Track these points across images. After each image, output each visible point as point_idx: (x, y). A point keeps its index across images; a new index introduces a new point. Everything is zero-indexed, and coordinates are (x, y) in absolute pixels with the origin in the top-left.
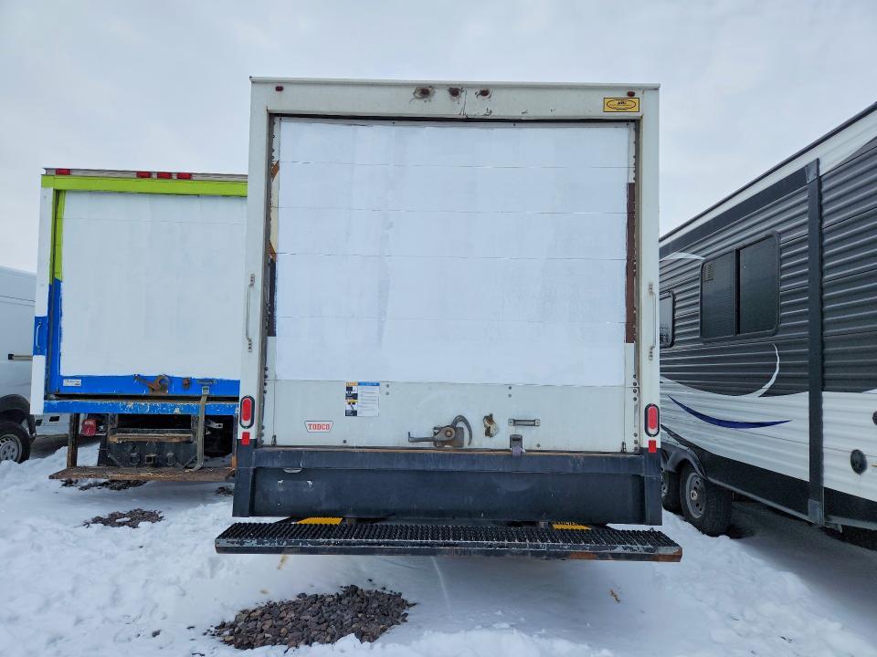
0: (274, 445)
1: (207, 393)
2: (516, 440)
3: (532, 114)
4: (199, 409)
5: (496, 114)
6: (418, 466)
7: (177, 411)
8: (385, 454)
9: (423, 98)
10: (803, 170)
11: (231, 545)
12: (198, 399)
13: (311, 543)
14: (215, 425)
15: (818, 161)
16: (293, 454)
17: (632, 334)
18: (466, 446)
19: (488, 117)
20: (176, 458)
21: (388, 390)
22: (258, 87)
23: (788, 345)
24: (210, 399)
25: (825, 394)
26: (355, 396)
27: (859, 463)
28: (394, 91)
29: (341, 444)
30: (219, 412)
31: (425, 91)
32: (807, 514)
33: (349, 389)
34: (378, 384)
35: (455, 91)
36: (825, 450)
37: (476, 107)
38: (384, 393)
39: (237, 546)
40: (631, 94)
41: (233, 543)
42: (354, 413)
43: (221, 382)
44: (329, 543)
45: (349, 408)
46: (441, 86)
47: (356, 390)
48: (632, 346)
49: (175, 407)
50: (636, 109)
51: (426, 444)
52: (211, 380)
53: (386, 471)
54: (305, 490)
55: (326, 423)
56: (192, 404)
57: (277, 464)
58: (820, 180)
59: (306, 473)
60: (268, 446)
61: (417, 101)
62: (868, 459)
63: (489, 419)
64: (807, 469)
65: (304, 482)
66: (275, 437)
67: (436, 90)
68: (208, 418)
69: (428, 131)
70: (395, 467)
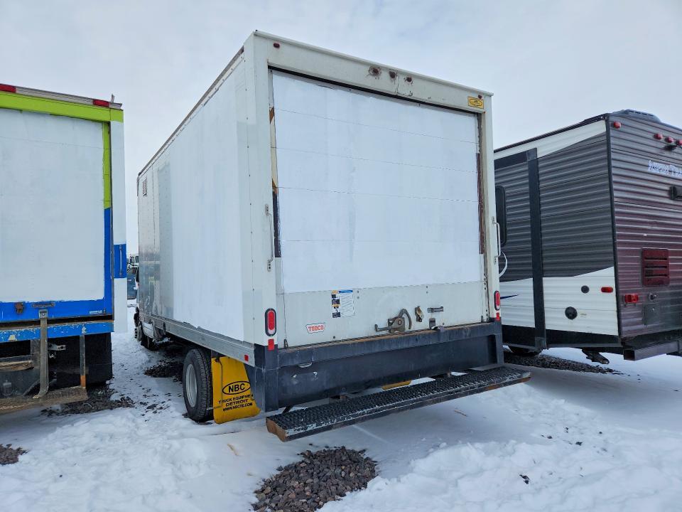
0: (286, 347)
1: (46, 316)
2: (432, 321)
3: (435, 100)
4: (40, 334)
5: (416, 96)
6: (386, 348)
7: (12, 338)
8: (367, 342)
9: (373, 75)
10: (525, 152)
11: (297, 432)
12: (37, 323)
13: (352, 416)
14: (56, 348)
15: (536, 149)
16: (306, 352)
17: (483, 249)
18: (407, 329)
19: (409, 97)
20: (14, 387)
21: (358, 295)
22: (258, 40)
23: (512, 253)
24: (50, 322)
25: (544, 278)
26: (338, 302)
27: (571, 313)
28: (358, 66)
29: (332, 339)
30: (62, 334)
31: (375, 71)
32: (534, 346)
33: (334, 296)
34: (352, 291)
35: (393, 75)
36: (545, 309)
37: (404, 89)
38: (356, 298)
39: (302, 431)
40: (480, 97)
41: (299, 430)
42: (338, 315)
43: (61, 304)
44: (363, 413)
45: (334, 311)
46: (386, 68)
47: (338, 296)
48: (482, 255)
49: (9, 334)
50: (482, 107)
51: (384, 332)
52: (50, 303)
53: (370, 354)
54: (312, 379)
55: (320, 325)
56: (31, 329)
57: (296, 362)
58: (537, 161)
59: (315, 366)
60: (281, 349)
61: (371, 77)
62: (577, 311)
63: (418, 310)
64: (533, 321)
65: (310, 374)
66: (285, 341)
67: (383, 72)
68: (52, 341)
69: (372, 100)
70: (373, 351)
